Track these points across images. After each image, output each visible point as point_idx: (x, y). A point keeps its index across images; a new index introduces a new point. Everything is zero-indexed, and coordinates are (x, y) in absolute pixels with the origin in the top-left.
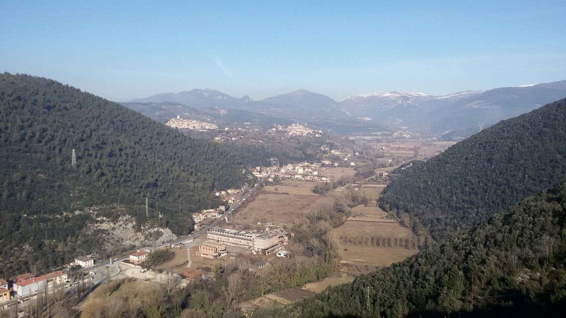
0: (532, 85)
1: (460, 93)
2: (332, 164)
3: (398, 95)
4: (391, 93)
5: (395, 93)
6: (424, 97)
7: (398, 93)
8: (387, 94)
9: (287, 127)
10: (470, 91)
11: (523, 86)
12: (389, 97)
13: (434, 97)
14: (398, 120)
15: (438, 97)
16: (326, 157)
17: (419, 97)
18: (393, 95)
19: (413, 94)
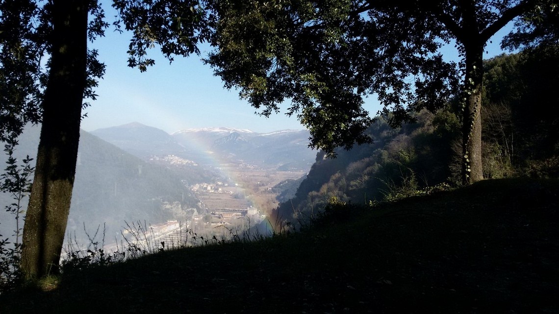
1: (280, 131)
2: (224, 184)
3: (226, 131)
4: (220, 129)
5: (224, 129)
6: (250, 134)
7: (227, 129)
8: (217, 130)
9: (163, 158)
10: (289, 130)
12: (218, 132)
13: (259, 134)
14: (230, 154)
15: (262, 134)
16: (218, 180)
17: (245, 134)
18: (222, 130)
19: (240, 130)
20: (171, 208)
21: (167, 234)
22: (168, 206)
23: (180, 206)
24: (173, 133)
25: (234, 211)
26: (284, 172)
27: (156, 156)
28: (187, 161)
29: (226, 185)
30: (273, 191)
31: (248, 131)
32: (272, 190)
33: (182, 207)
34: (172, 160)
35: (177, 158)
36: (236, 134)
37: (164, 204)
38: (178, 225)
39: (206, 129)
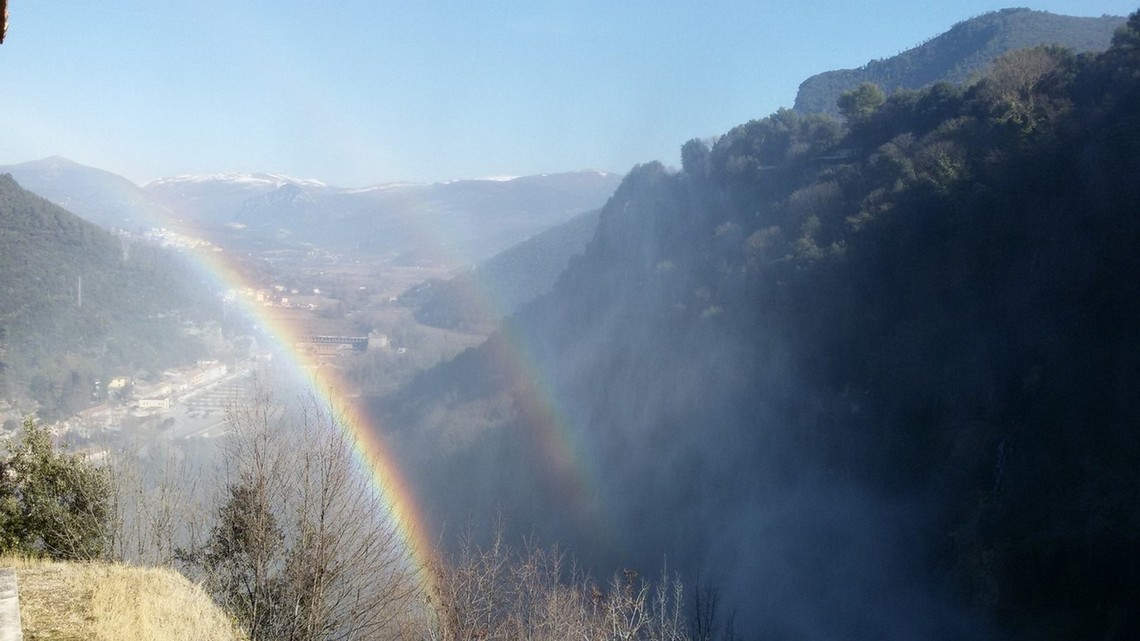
0: (508, 178)
3: (268, 181)
4: (254, 176)
5: (264, 176)
6: (320, 189)
7: (269, 177)
8: (246, 179)
9: (140, 234)
10: (405, 182)
11: (492, 179)
12: (249, 184)
13: (340, 190)
14: (282, 230)
15: (348, 189)
17: (312, 188)
18: (257, 180)
19: (298, 180)
20: (202, 335)
21: (208, 387)
22: (194, 331)
23: (220, 330)
24: (147, 183)
25: (339, 341)
26: (406, 268)
27: (124, 230)
28: (198, 242)
29: (294, 291)
30: (401, 302)
31: (315, 181)
32: (399, 300)
33: (225, 334)
34: (162, 238)
35: (173, 234)
36: (291, 189)
37: (185, 326)
38: (224, 370)
39: (222, 176)
